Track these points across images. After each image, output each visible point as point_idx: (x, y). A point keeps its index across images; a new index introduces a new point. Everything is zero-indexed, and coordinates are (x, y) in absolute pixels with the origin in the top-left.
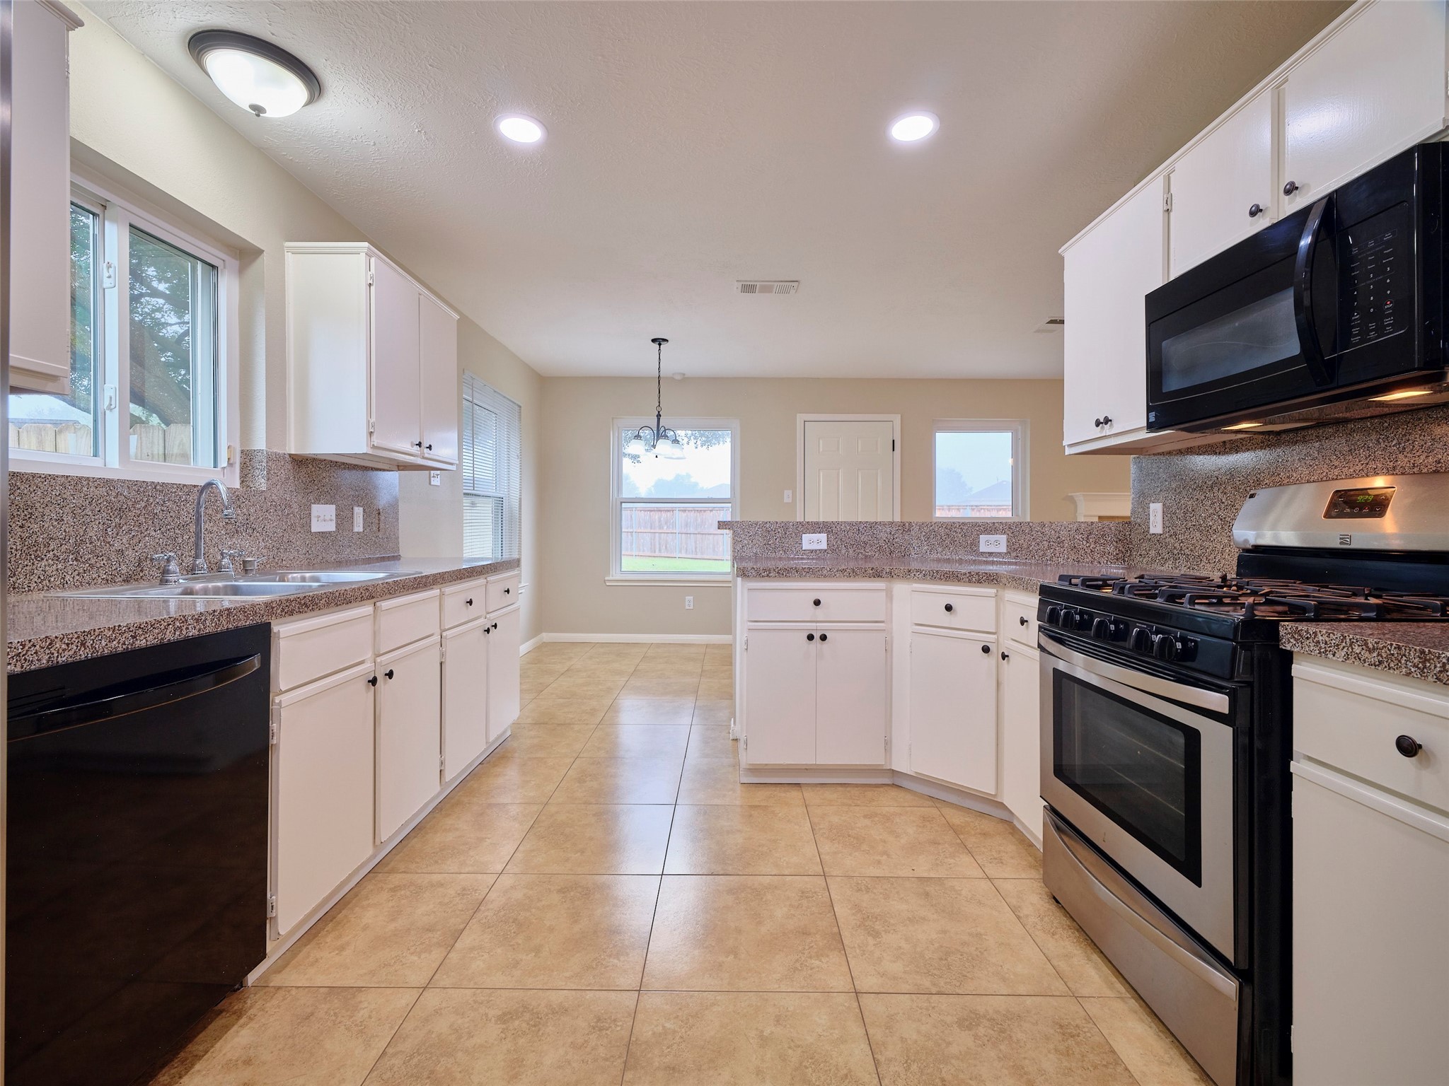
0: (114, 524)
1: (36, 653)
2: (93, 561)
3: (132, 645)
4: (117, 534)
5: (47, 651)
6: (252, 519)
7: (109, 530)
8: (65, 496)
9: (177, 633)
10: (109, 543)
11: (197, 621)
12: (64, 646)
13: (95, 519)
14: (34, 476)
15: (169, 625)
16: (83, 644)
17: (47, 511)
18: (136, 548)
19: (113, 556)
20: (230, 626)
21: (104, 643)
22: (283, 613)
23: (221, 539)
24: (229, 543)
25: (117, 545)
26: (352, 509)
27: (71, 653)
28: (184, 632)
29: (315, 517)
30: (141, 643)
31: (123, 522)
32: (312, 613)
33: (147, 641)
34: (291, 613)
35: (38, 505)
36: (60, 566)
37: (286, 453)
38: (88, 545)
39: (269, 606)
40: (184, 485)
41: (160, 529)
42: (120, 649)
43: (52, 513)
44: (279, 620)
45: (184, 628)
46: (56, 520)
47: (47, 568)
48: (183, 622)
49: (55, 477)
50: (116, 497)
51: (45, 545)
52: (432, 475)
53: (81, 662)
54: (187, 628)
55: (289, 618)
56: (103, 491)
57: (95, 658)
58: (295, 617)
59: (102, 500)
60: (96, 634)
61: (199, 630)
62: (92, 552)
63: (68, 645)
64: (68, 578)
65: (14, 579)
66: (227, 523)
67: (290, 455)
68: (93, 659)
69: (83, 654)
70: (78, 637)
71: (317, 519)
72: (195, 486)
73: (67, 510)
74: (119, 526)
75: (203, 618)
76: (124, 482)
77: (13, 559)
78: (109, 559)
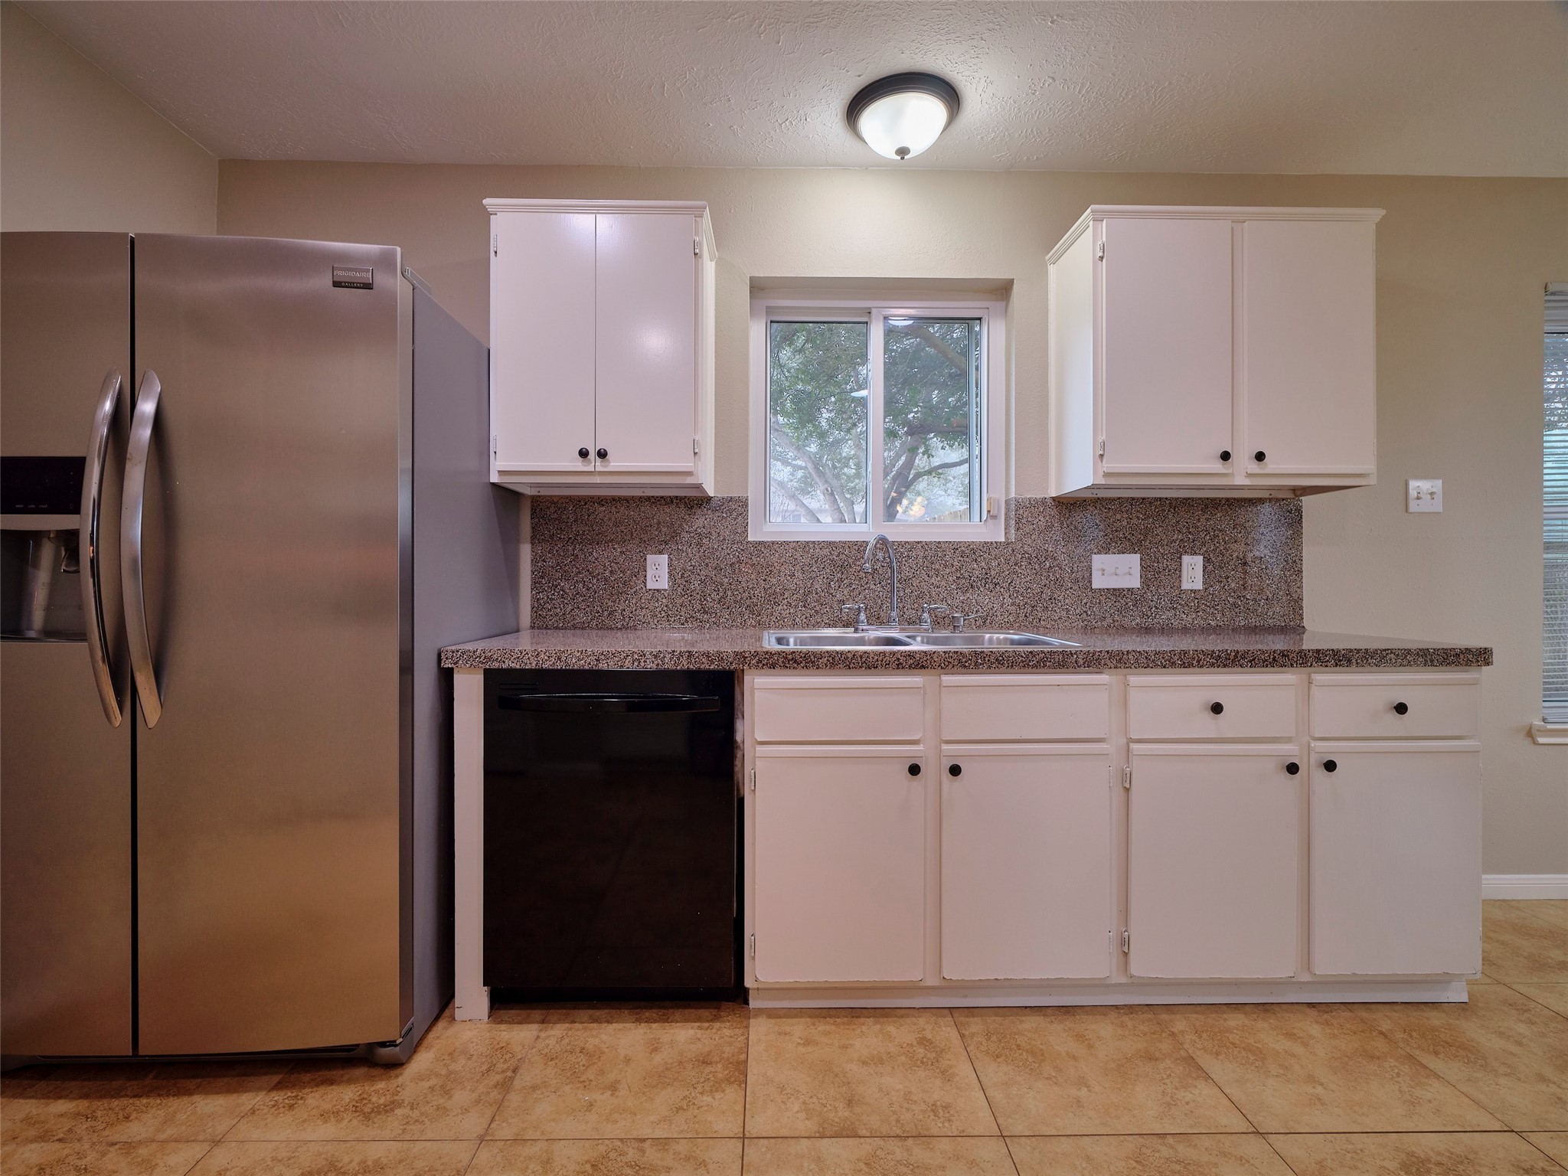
0: (836, 579)
1: (529, 658)
2: (818, 608)
3: (596, 666)
4: (839, 587)
5: (536, 659)
6: (993, 573)
7: (832, 583)
8: (795, 557)
9: (636, 664)
10: (831, 594)
11: (656, 657)
12: (546, 658)
13: (820, 575)
14: (773, 543)
15: (628, 656)
16: (559, 659)
17: (783, 569)
18: (856, 600)
19: (835, 605)
20: (691, 667)
21: (574, 661)
22: (760, 665)
23: (950, 594)
24: (961, 598)
25: (839, 596)
26: (1180, 558)
27: (551, 663)
28: (642, 664)
29: (1098, 570)
30: (603, 666)
31: (844, 576)
32: (805, 671)
33: (608, 665)
34: (773, 666)
35: (776, 564)
36: (792, 611)
37: (1047, 496)
38: (814, 595)
39: (741, 656)
40: (906, 542)
41: (880, 583)
42: (586, 667)
43: (786, 570)
44: (753, 671)
45: (642, 661)
46: (789, 576)
47: (783, 612)
48: (641, 656)
49: (788, 543)
50: (838, 556)
51: (781, 595)
52: (1413, 493)
53: (557, 670)
54: (645, 662)
55: (766, 670)
56: (826, 551)
57: (568, 670)
58: (777, 670)
59: (826, 559)
60: (569, 653)
61: (658, 665)
62: (818, 601)
63: (549, 657)
64: (797, 620)
65: (759, 618)
66: (958, 578)
67: (1054, 499)
68: (566, 670)
69: (559, 666)
70: (556, 653)
71: (1100, 572)
72: (918, 543)
73: (798, 567)
74: (841, 580)
75: (662, 655)
76: (845, 543)
77: (759, 604)
78: (832, 607)
